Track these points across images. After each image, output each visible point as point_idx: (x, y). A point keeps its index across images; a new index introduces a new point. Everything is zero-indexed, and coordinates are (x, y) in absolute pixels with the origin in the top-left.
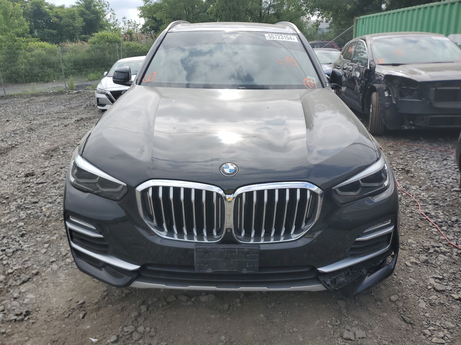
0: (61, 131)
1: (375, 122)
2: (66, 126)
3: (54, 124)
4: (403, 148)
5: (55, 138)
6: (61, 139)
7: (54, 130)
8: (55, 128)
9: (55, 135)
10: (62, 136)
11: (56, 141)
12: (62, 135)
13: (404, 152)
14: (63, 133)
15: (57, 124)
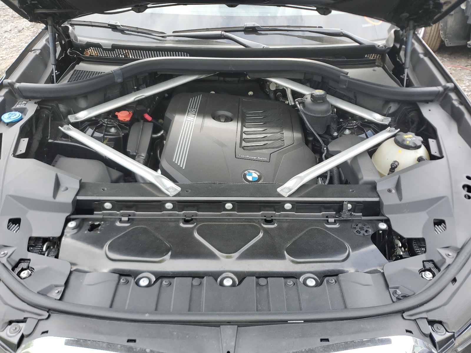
0: (14, 40)
1: (430, 35)
2: (20, 31)
3: (5, 29)
4: (466, 77)
5: (4, 52)
6: (11, 55)
7: (3, 38)
8: (6, 35)
9: (4, 47)
10: (14, 49)
11: (4, 58)
12: (14, 46)
13: (468, 84)
14: (15, 44)
15: (9, 28)
